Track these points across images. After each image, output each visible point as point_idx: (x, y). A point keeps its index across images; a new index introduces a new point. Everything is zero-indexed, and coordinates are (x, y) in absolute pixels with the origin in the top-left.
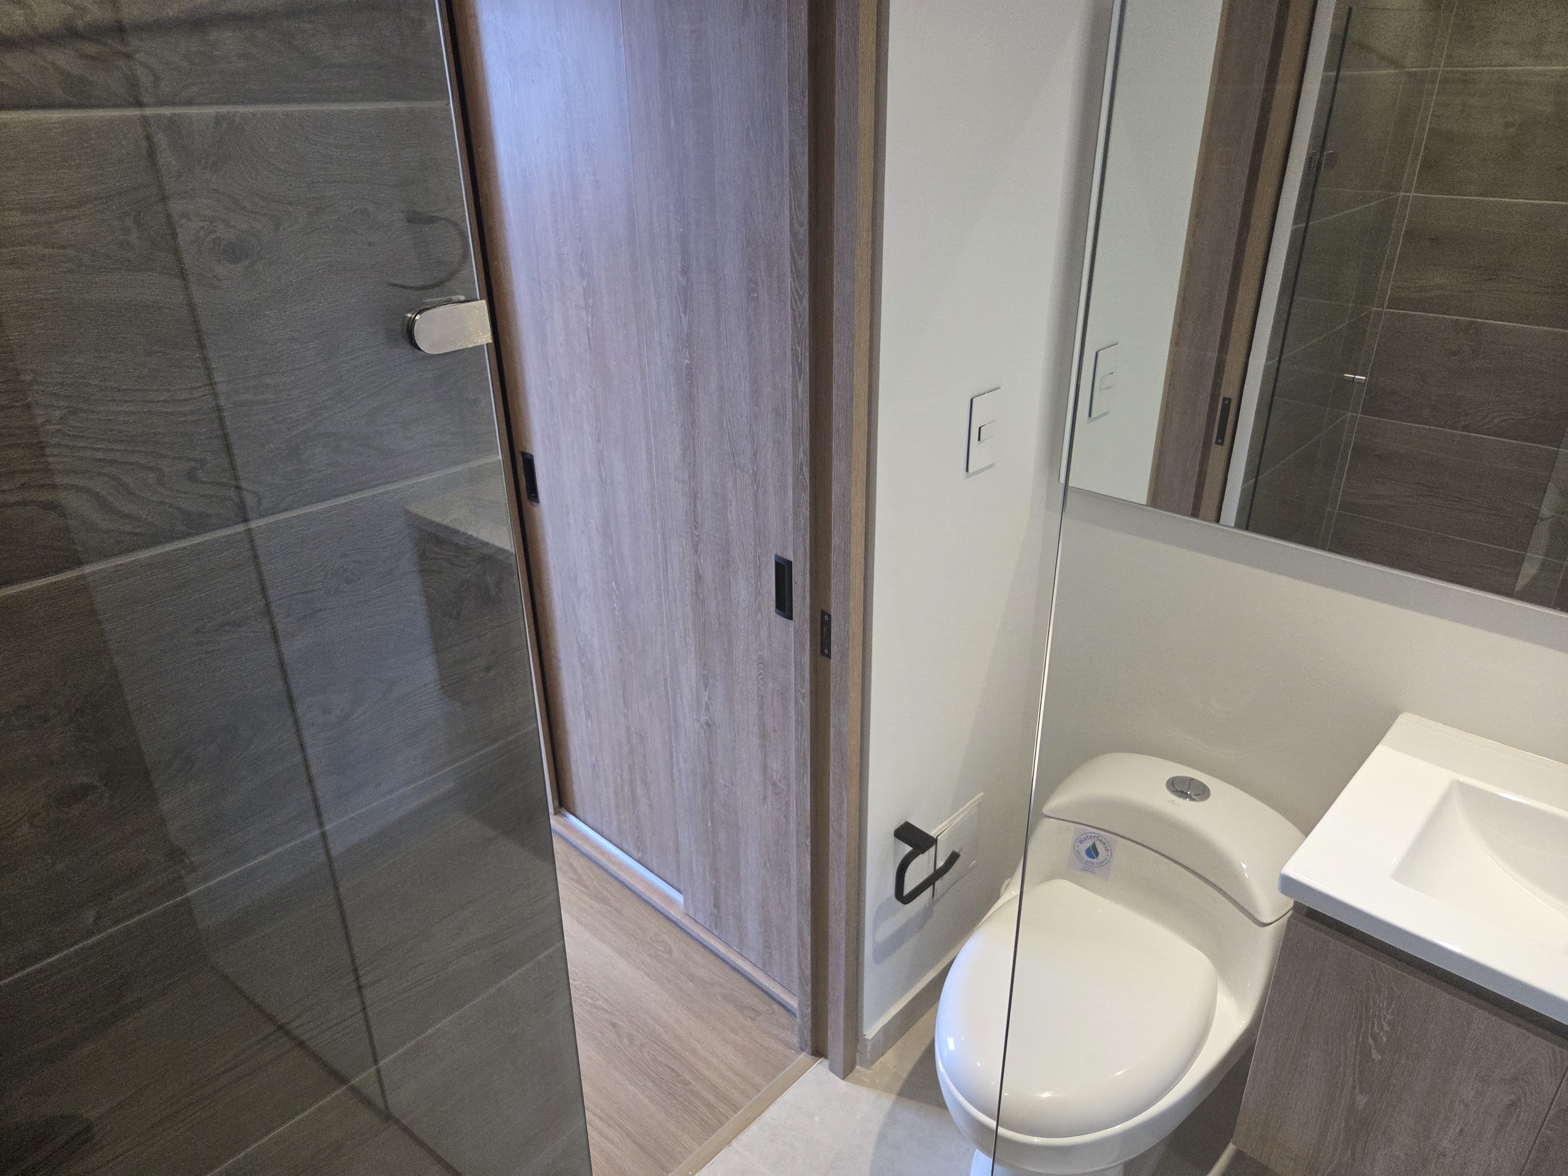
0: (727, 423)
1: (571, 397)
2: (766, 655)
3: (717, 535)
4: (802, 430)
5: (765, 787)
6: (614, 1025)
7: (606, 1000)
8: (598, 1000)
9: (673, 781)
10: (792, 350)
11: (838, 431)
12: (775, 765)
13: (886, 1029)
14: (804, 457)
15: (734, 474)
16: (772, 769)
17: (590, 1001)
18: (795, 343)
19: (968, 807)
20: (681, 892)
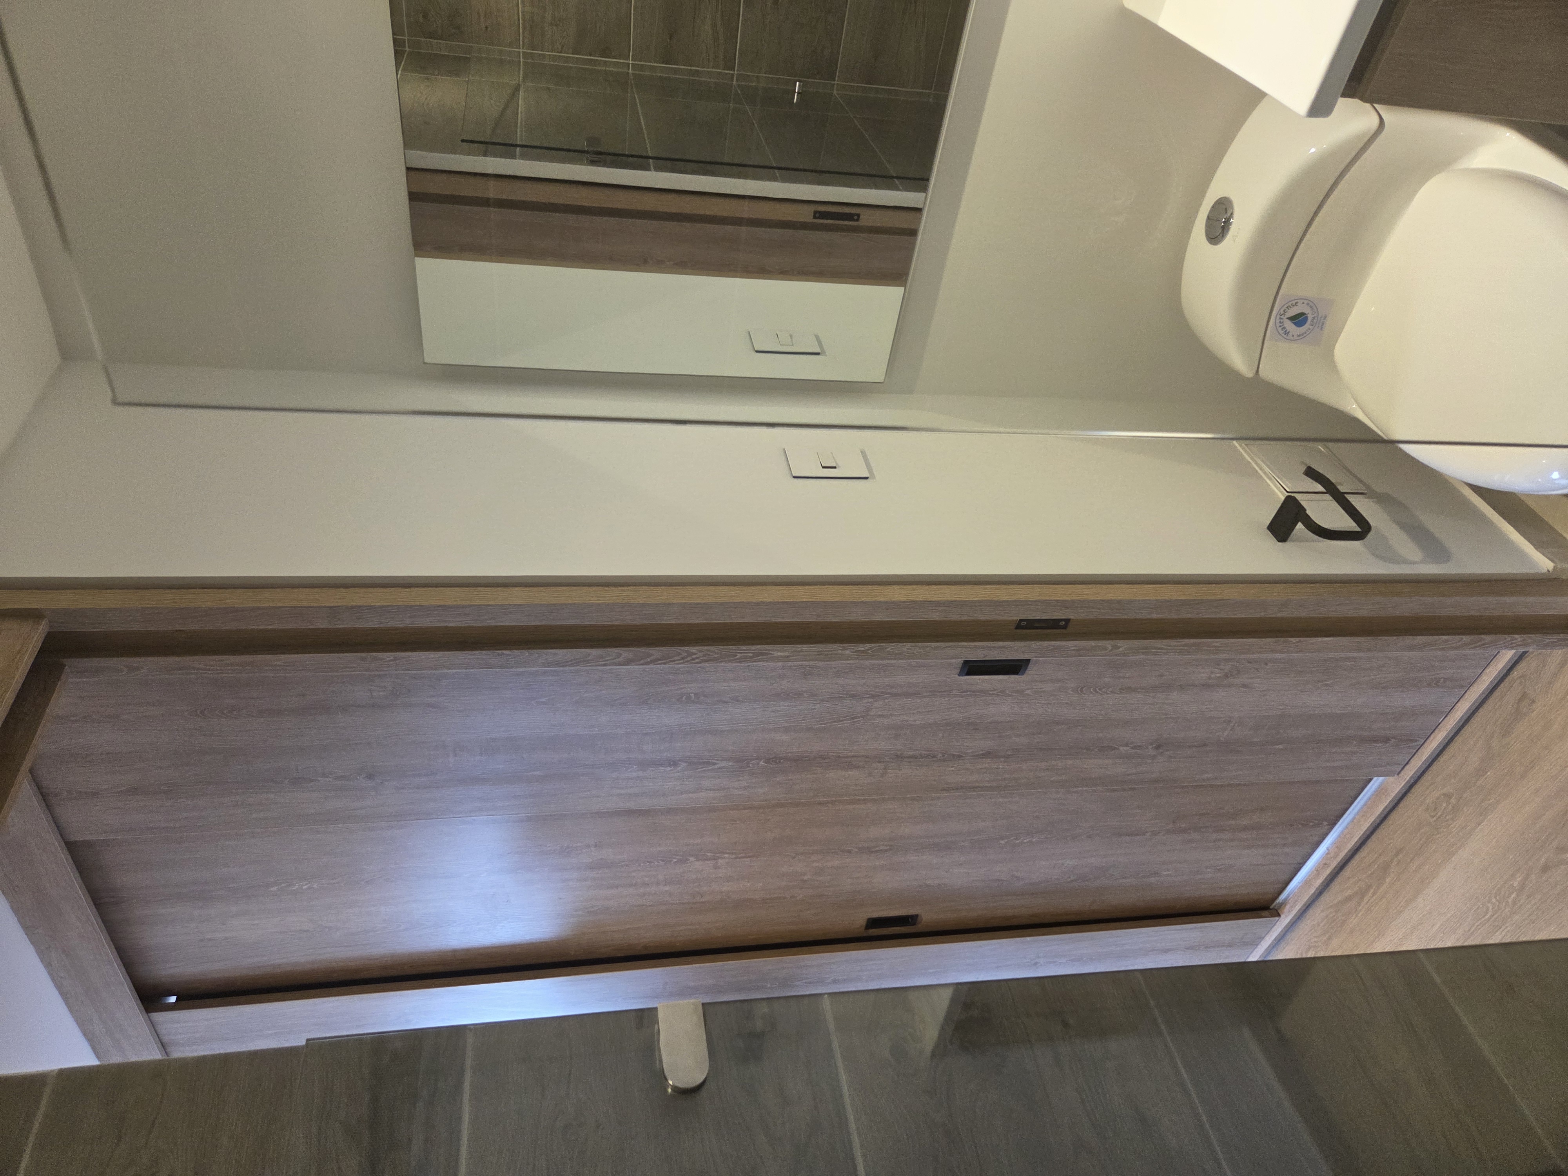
0: (821, 724)
1: (806, 878)
2: (1072, 686)
3: (941, 735)
4: (820, 651)
5: (1230, 686)
6: (1545, 869)
7: (1513, 876)
8: (1512, 885)
9: (1229, 785)
10: (740, 662)
11: (819, 616)
12: (1202, 674)
13: (1539, 545)
14: (849, 650)
15: (874, 717)
16: (1210, 678)
17: (1513, 896)
18: (735, 659)
19: (1252, 458)
20: (1370, 780)
